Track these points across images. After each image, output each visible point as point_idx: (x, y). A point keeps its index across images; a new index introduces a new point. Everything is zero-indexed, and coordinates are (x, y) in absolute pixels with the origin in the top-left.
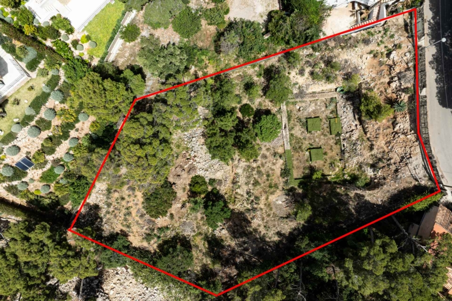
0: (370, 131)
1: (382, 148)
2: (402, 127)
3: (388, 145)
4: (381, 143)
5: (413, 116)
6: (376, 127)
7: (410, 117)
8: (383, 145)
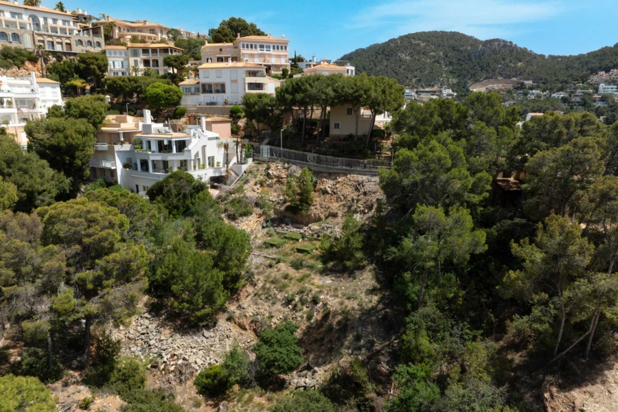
0: (319, 212)
1: (339, 206)
2: (330, 186)
3: (339, 200)
4: (335, 206)
5: (326, 175)
6: (318, 206)
7: (325, 177)
8: (338, 205)
